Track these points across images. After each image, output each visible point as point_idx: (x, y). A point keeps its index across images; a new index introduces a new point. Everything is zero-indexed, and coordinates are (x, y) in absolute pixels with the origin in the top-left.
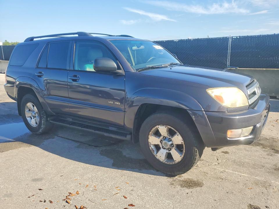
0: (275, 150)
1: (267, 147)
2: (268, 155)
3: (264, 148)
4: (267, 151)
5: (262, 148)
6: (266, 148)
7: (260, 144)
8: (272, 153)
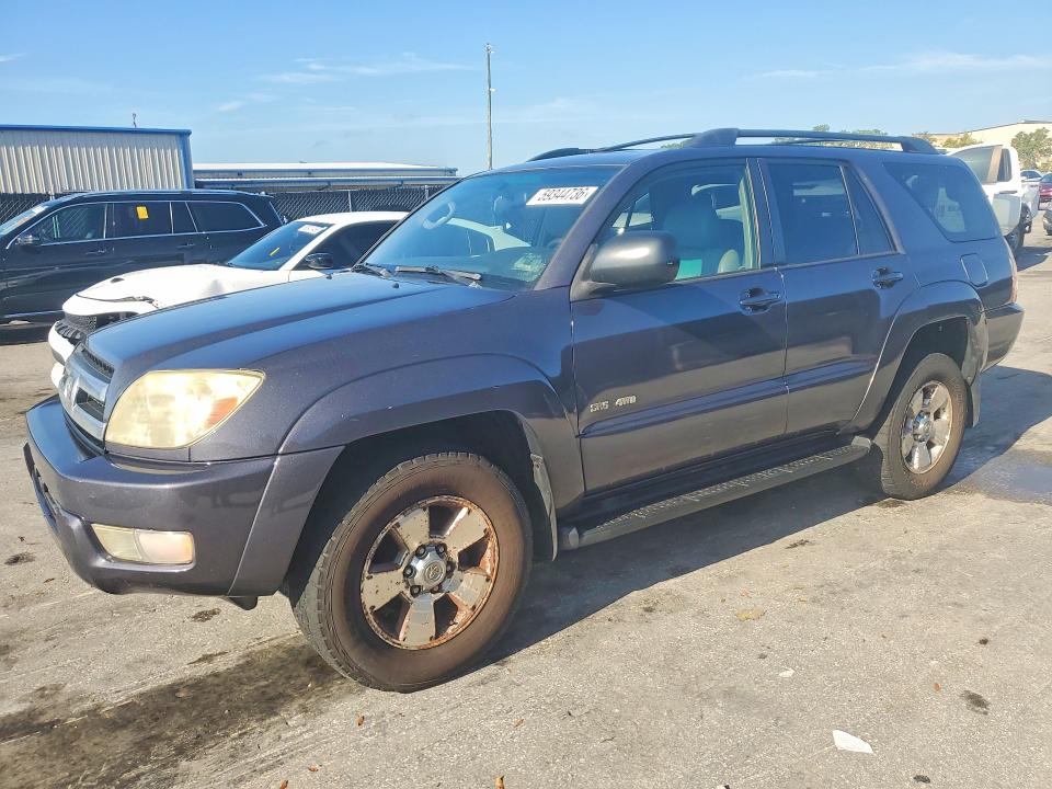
0: (41, 727)
1: (84, 724)
2: (57, 688)
3: (94, 712)
4: (70, 700)
5: (99, 707)
6: (83, 713)
7: (124, 726)
8: (42, 704)
